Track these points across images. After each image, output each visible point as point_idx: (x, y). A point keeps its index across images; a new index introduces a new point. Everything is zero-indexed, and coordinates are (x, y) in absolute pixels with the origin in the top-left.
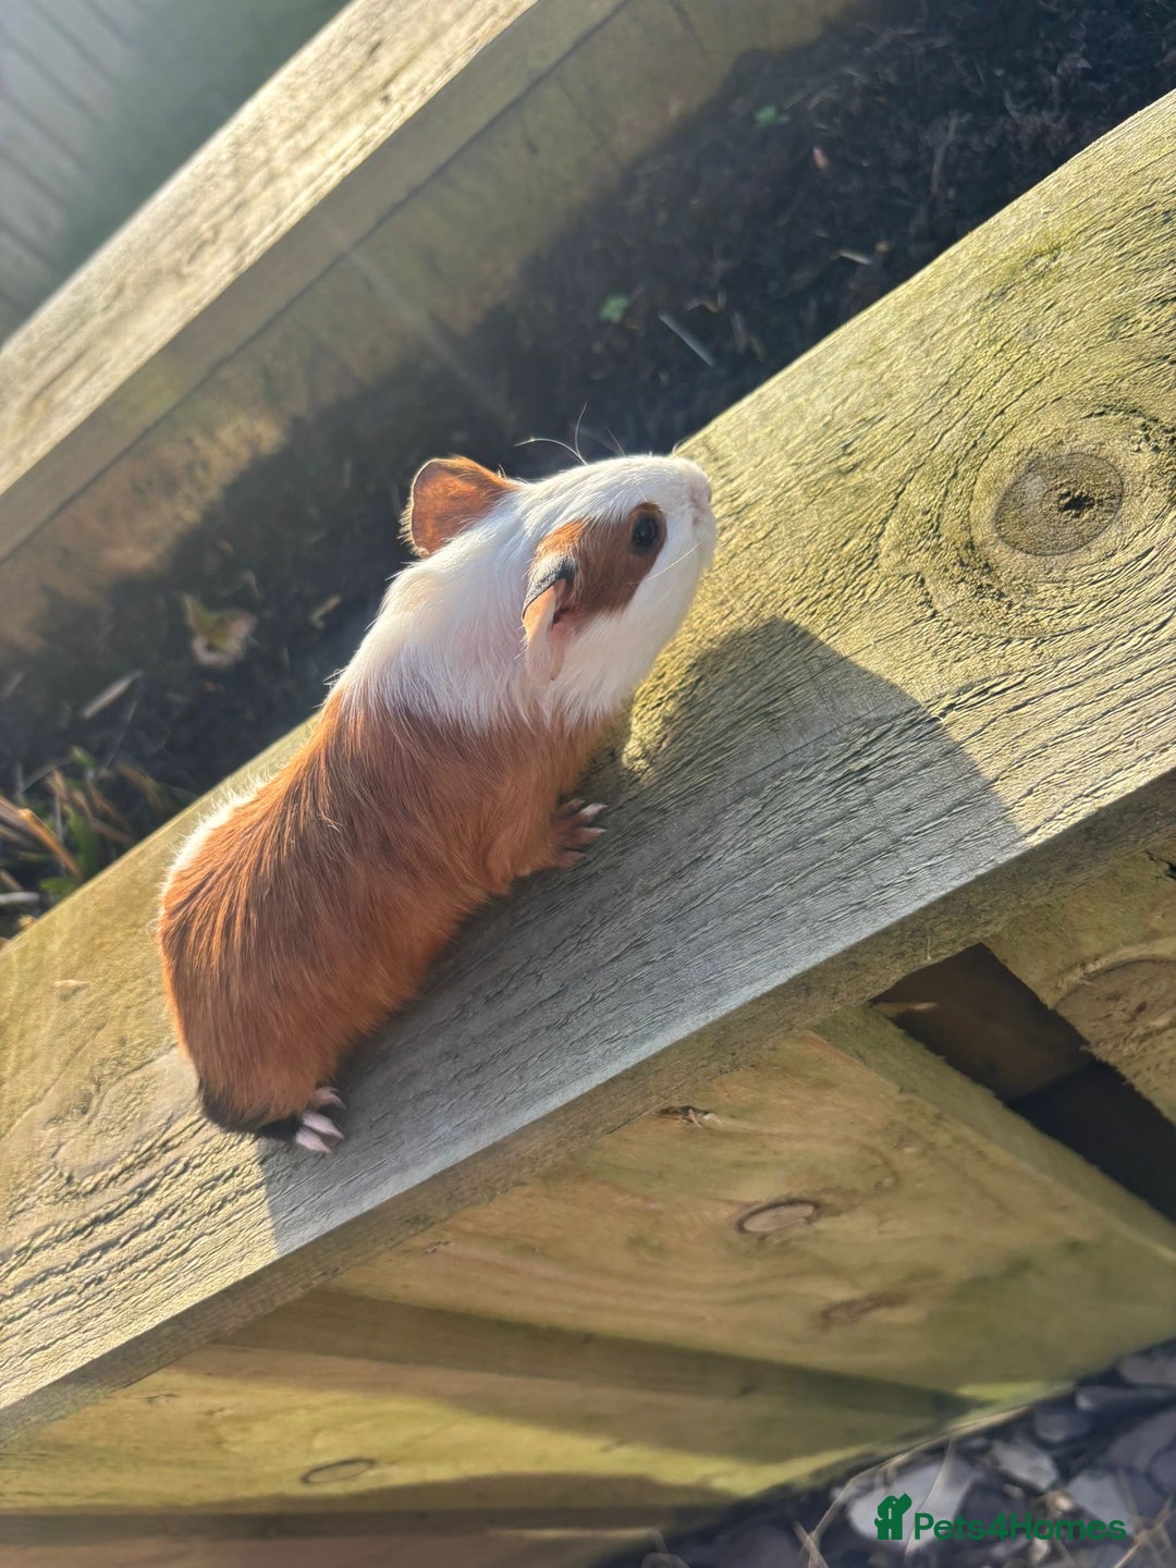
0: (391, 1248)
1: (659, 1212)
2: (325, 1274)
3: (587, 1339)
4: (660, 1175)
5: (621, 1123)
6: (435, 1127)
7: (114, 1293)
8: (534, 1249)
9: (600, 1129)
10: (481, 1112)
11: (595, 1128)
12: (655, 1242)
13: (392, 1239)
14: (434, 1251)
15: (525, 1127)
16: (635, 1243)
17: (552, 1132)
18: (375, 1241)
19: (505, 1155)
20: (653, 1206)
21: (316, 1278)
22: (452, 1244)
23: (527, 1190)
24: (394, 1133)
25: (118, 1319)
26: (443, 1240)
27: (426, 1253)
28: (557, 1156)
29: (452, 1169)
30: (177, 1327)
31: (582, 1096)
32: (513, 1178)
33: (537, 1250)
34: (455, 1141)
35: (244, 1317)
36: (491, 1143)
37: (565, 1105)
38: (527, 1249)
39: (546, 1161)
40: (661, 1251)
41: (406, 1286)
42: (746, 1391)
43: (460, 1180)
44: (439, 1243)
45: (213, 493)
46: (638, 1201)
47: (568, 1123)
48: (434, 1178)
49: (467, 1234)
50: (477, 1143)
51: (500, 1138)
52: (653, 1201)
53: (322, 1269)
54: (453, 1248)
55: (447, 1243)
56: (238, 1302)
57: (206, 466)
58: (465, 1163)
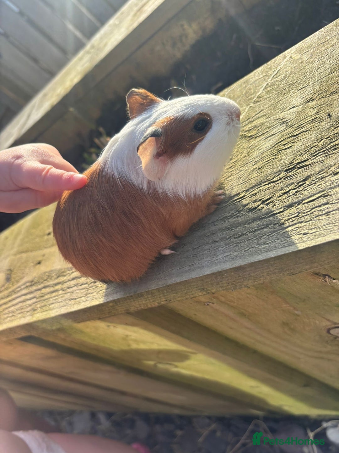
0: (191, 298)
1: (298, 315)
2: (166, 300)
3: (255, 352)
4: (304, 301)
5: (297, 272)
6: (218, 254)
7: (98, 287)
8: (245, 316)
9: (288, 272)
10: (237, 253)
11: (285, 271)
12: (292, 327)
13: (192, 295)
14: (208, 305)
15: (255, 262)
16: (285, 324)
17: (266, 268)
18: (186, 293)
19: (244, 272)
20: (296, 312)
21: (163, 301)
22: (215, 304)
23: (249, 291)
24: (201, 254)
25: (97, 296)
26: (212, 302)
27: (205, 305)
28: (266, 279)
29: (221, 272)
30: (114, 304)
31: (284, 255)
32: (245, 284)
33: (246, 316)
34: (225, 261)
35: (137, 308)
36: (239, 265)
37: (276, 257)
38: (243, 315)
39: (260, 280)
40: (293, 330)
41: (195, 315)
42: (306, 386)
43: (223, 278)
44: (210, 302)
45: (187, 47)
46: (291, 308)
47: (274, 265)
48: (213, 274)
49: (222, 302)
50: (233, 264)
51: (243, 264)
52: (297, 310)
53: (165, 298)
54: (216, 306)
55: (213, 303)
56: (135, 302)
57: (186, 36)
58: (226, 271)
